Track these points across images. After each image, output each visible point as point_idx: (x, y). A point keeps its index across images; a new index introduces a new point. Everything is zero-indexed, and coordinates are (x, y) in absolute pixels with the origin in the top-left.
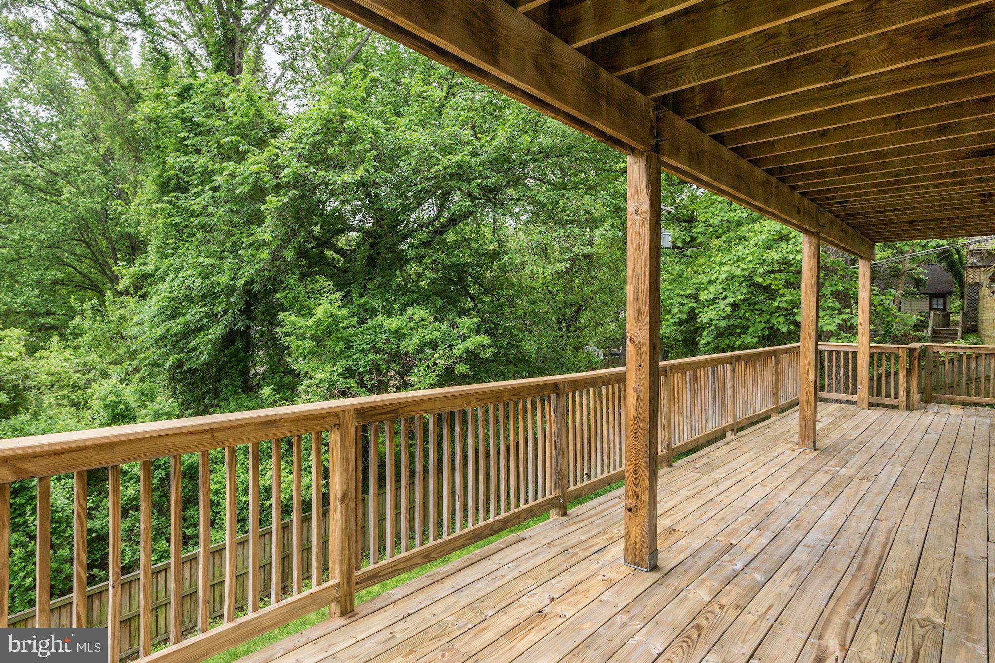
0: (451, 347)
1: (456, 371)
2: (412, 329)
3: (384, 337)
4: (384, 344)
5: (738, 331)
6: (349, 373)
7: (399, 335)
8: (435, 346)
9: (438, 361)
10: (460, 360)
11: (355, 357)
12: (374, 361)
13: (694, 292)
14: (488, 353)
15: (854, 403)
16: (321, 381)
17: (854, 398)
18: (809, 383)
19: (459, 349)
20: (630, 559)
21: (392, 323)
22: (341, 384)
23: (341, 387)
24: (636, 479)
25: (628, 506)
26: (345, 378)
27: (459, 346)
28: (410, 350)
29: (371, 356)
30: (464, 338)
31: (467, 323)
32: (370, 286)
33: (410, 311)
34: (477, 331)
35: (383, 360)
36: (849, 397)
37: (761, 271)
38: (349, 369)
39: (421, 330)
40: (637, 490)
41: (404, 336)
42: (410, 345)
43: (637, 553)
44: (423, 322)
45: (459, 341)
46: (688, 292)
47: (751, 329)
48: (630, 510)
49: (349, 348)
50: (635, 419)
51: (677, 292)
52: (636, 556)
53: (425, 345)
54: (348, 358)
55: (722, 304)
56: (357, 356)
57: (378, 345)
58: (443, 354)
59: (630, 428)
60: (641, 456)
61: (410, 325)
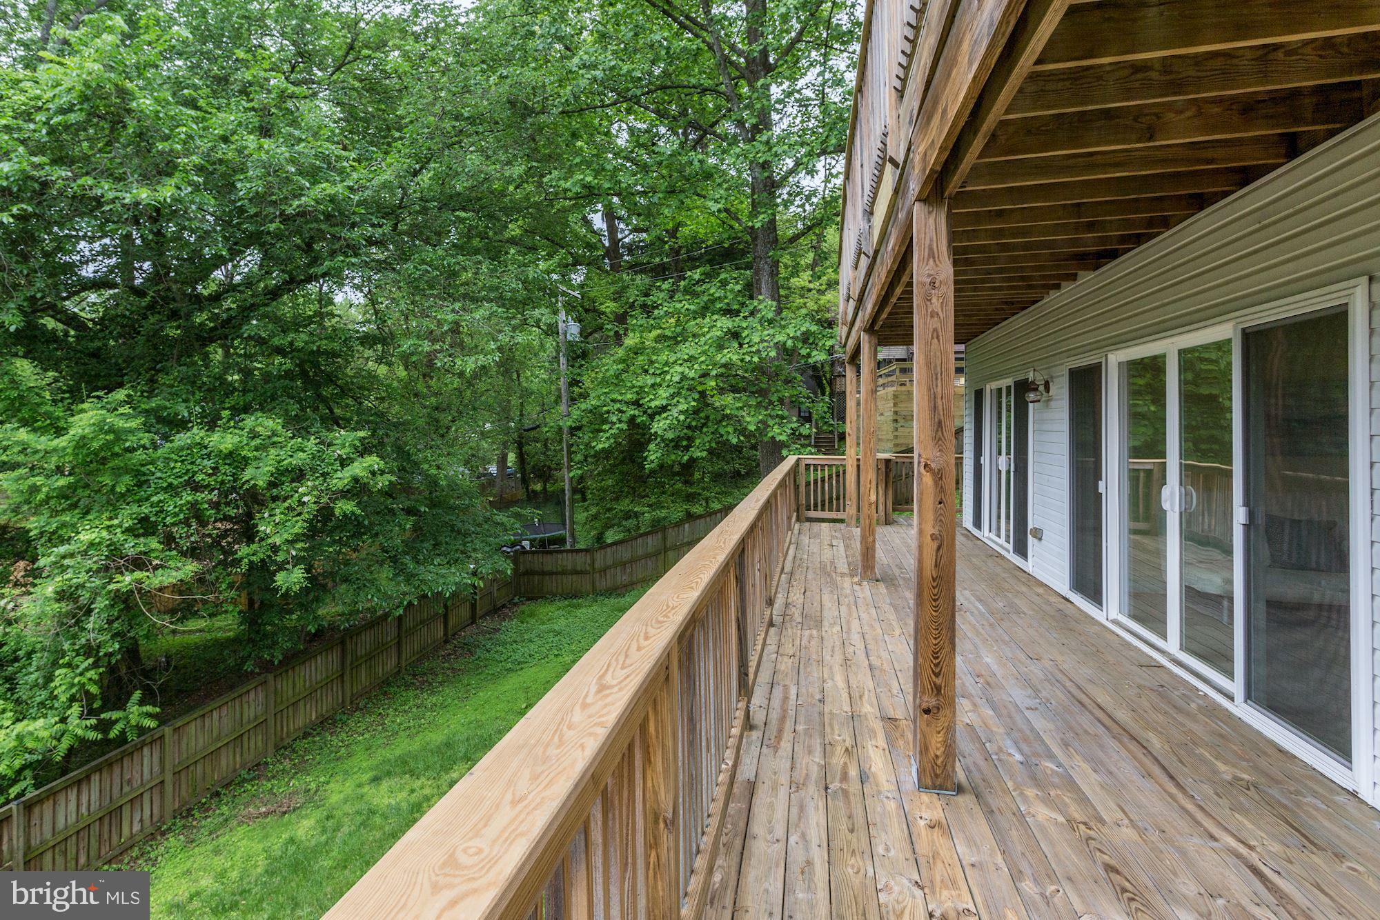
0: (324, 475)
1: (337, 512)
2: (257, 449)
3: (208, 463)
4: (210, 475)
5: (684, 443)
6: (145, 527)
7: (236, 459)
8: (298, 475)
9: (305, 499)
10: (345, 494)
11: (155, 499)
12: (194, 505)
13: (635, 397)
14: (383, 482)
15: (842, 521)
16: (92, 544)
17: (840, 515)
18: (871, 504)
19: (341, 479)
20: (929, 782)
21: (223, 440)
22: (131, 547)
23: (131, 552)
24: (936, 665)
25: (924, 706)
26: (137, 536)
27: (339, 474)
28: (260, 483)
29: (187, 497)
30: (344, 462)
31: (344, 439)
32: (162, 379)
33: (249, 421)
34: (364, 450)
35: (210, 502)
36: (833, 515)
37: (714, 373)
38: (144, 520)
39: (273, 451)
40: (938, 681)
41: (246, 461)
42: (258, 475)
43: (938, 772)
44: (275, 439)
45: (337, 466)
46: (629, 396)
47: (698, 442)
48: (927, 711)
49: (140, 485)
50: (934, 580)
51: (614, 396)
52: (937, 776)
53: (282, 474)
54: (140, 502)
55: (674, 412)
56: (161, 497)
57: (199, 477)
58: (314, 487)
59: (926, 593)
60: (944, 632)
61: (253, 443)
